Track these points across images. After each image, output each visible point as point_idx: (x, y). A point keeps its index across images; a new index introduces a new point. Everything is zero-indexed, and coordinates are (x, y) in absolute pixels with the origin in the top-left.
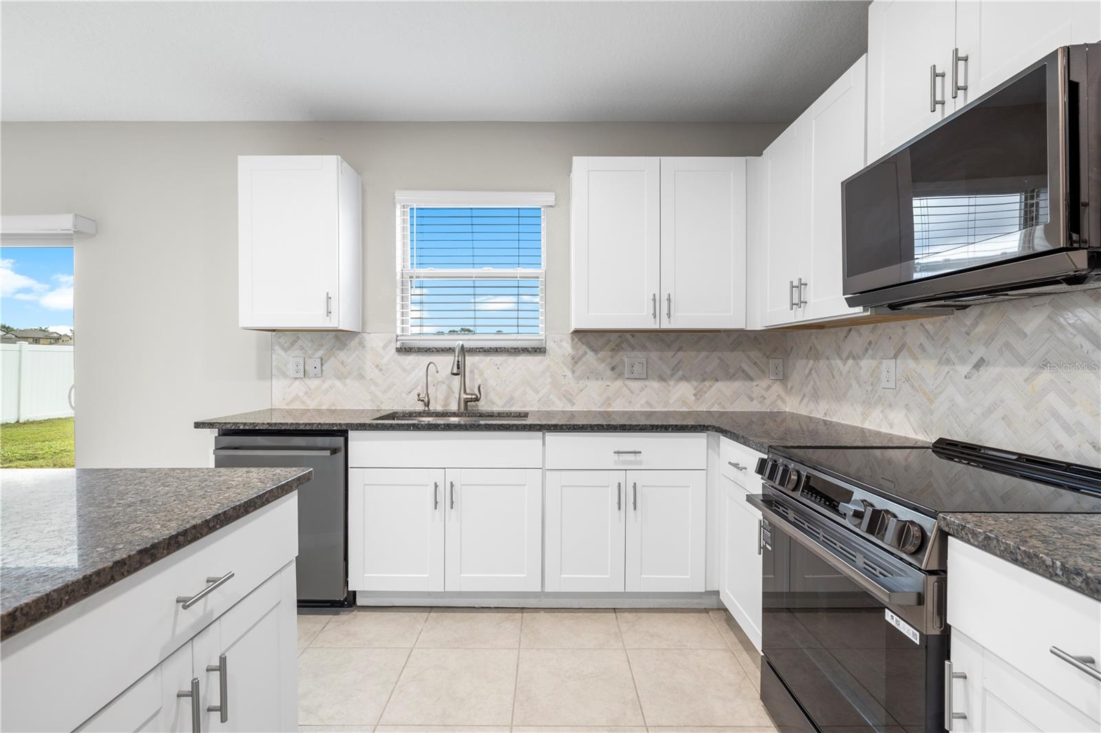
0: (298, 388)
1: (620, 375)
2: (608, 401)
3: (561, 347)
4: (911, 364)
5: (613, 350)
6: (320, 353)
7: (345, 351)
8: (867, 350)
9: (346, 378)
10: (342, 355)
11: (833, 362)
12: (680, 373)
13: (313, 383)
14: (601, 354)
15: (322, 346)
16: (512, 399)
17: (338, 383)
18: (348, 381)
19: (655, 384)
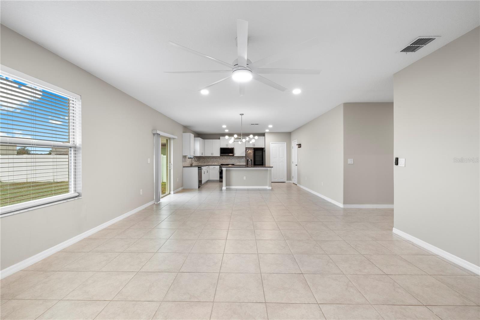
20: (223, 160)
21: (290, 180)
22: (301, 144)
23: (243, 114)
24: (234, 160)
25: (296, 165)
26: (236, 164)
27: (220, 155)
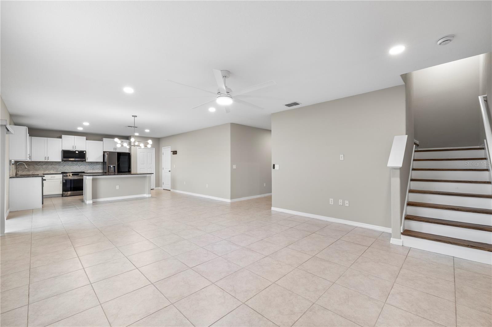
21: (159, 187)
22: (177, 151)
23: (136, 116)
24: (85, 167)
25: (170, 171)
26: (87, 171)
27: (62, 160)
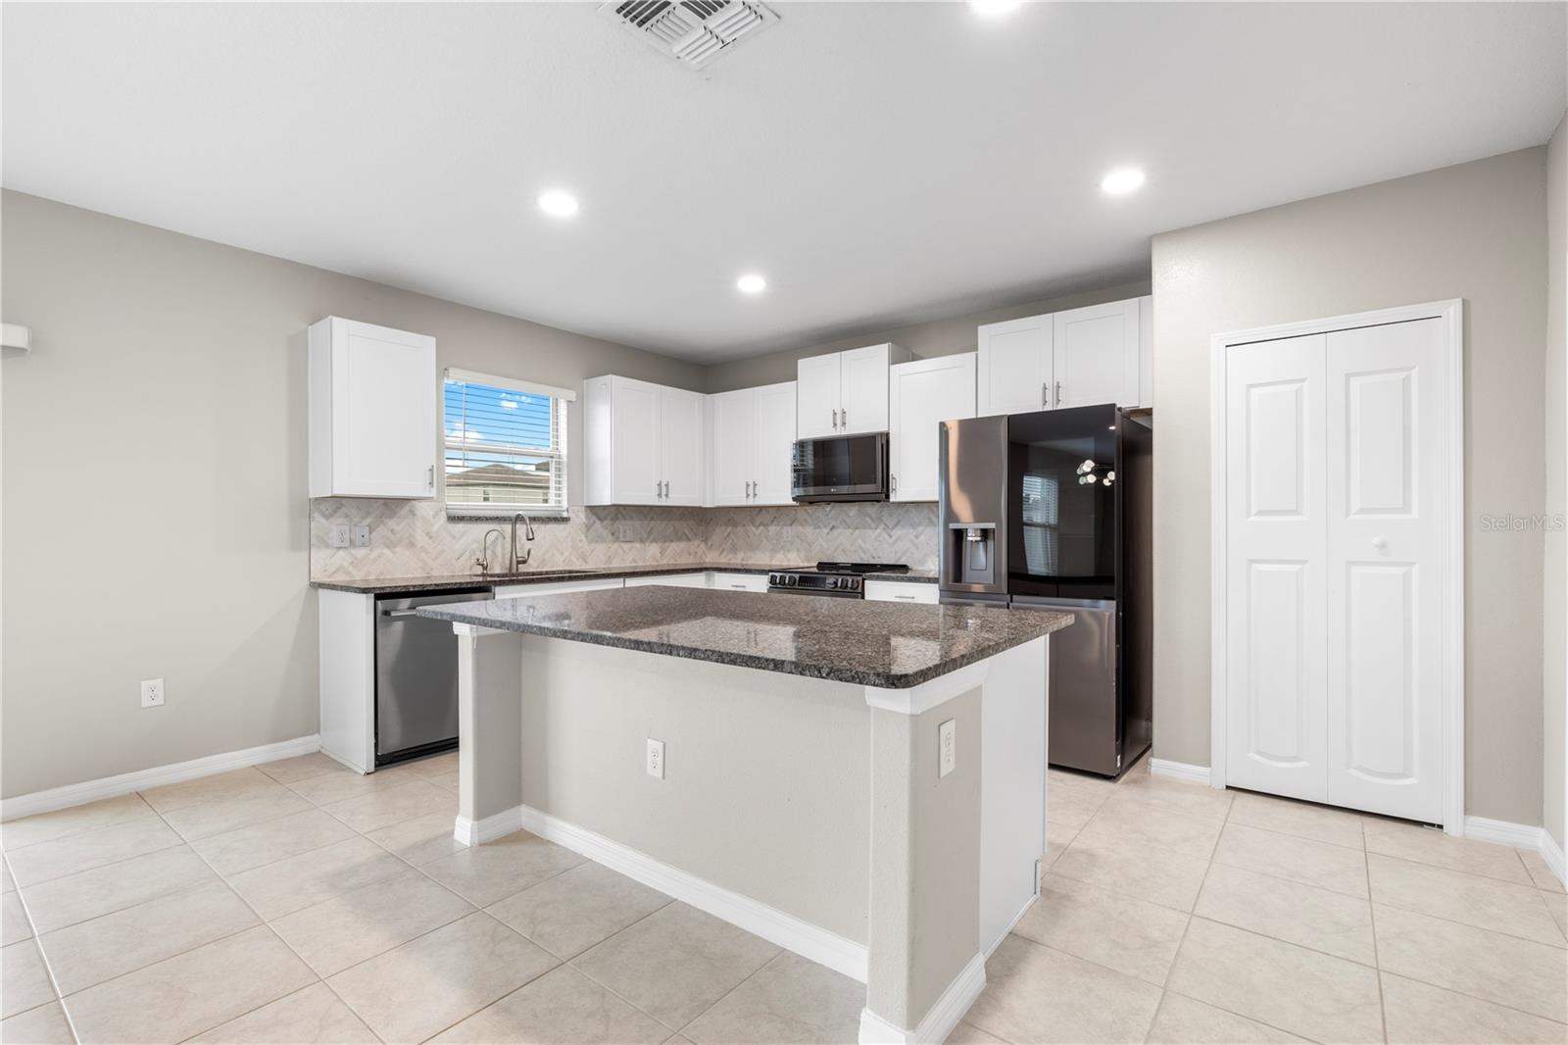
0: (342, 558)
1: (618, 538)
2: (610, 560)
3: (579, 518)
4: (800, 528)
5: (612, 519)
6: (368, 521)
7: (395, 519)
8: (773, 521)
9: (395, 546)
10: (392, 523)
11: (748, 528)
12: (652, 537)
13: (360, 553)
14: (605, 522)
15: (369, 513)
16: (544, 560)
17: (387, 552)
18: (398, 549)
19: (638, 545)
20: (836, 532)
27: (796, 498)
